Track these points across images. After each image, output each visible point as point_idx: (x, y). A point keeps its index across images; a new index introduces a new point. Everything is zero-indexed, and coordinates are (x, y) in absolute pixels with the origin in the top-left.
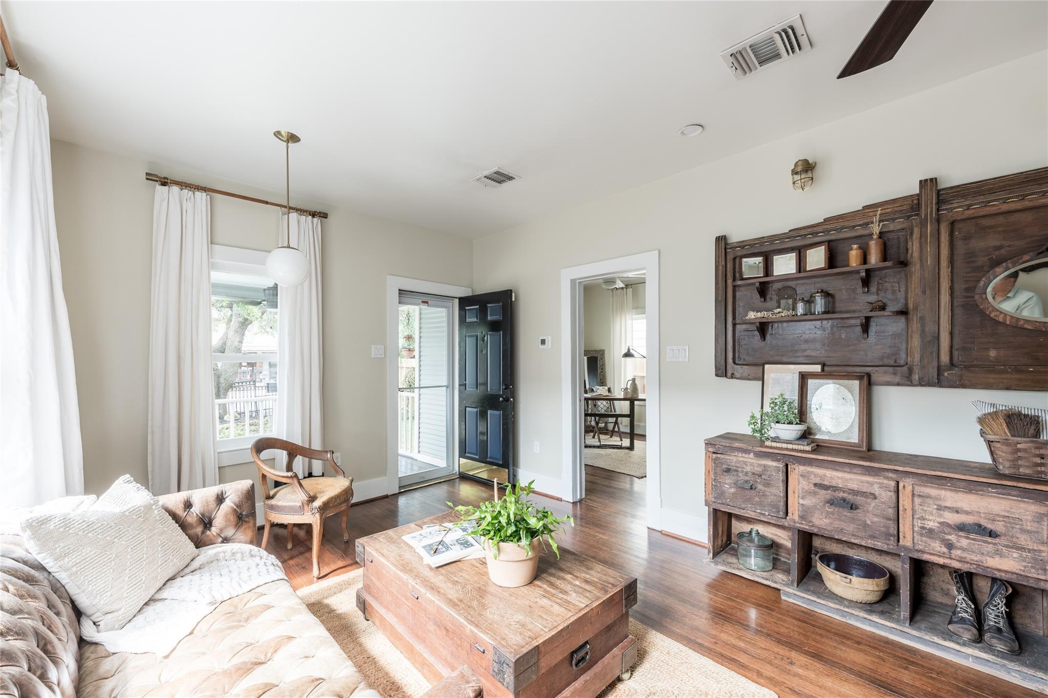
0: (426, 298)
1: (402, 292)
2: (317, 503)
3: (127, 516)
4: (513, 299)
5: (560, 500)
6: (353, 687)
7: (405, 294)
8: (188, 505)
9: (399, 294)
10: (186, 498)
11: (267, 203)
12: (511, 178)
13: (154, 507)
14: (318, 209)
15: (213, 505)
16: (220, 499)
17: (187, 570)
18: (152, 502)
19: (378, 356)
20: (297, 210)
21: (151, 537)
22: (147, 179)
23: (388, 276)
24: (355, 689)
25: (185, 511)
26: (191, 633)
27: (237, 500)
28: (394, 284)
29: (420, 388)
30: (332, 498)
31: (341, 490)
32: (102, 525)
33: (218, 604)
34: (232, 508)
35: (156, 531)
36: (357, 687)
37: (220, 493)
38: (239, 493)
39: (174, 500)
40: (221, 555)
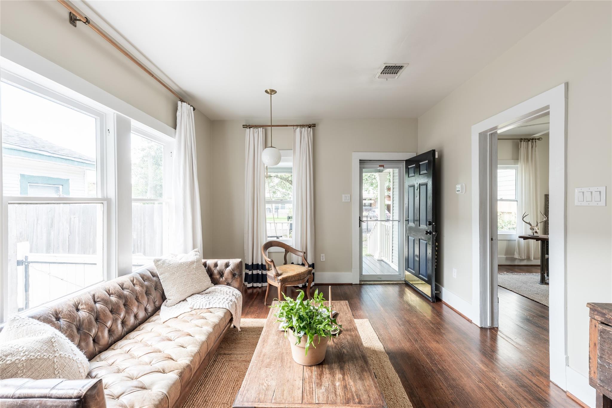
0: (382, 164)
1: (362, 162)
2: (280, 278)
3: (182, 265)
4: (437, 157)
5: (470, 322)
6: (172, 369)
7: (368, 162)
8: (216, 265)
9: (360, 162)
10: (216, 262)
11: (287, 126)
12: (401, 67)
13: (195, 263)
14: (311, 123)
15: (224, 267)
16: (227, 265)
17: (204, 292)
18: (196, 261)
19: (346, 201)
20: (300, 126)
21: (188, 275)
22: (243, 127)
23: (353, 153)
24: (172, 371)
25: (214, 267)
26: (177, 317)
27: (233, 267)
28: (356, 157)
29: (393, 221)
30: (289, 277)
31: (296, 274)
32: (173, 266)
33: (193, 310)
34: (230, 270)
35: (192, 273)
36: (173, 371)
37: (227, 263)
38: (234, 264)
39: (210, 262)
40: (217, 290)
